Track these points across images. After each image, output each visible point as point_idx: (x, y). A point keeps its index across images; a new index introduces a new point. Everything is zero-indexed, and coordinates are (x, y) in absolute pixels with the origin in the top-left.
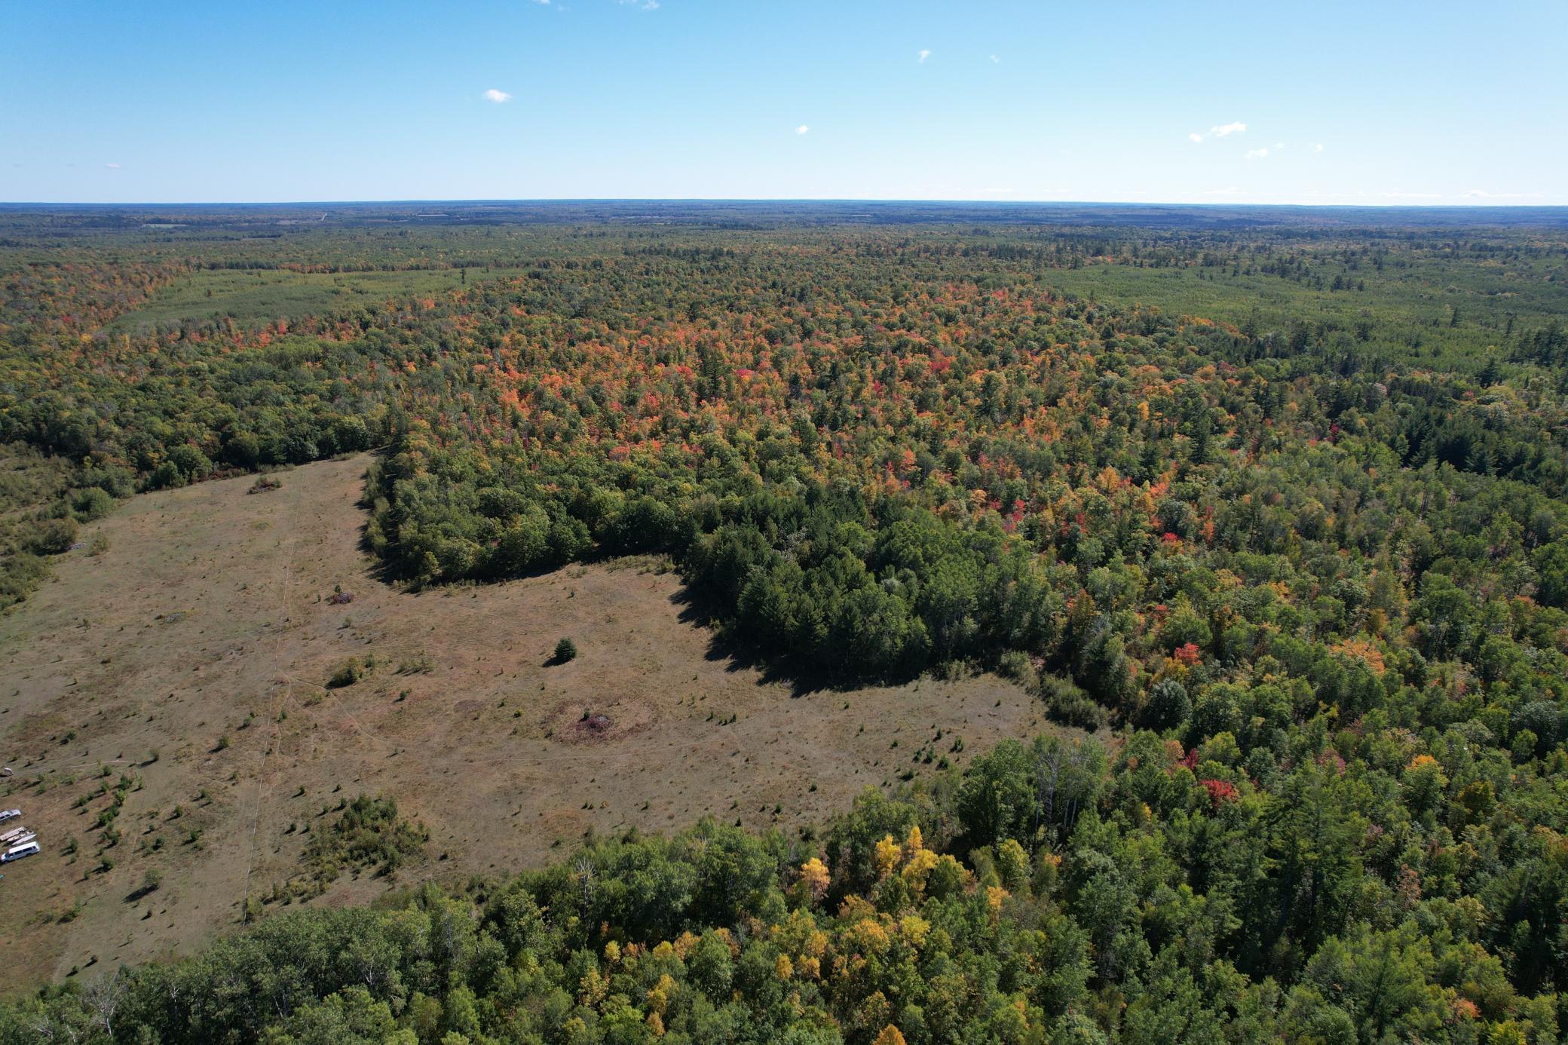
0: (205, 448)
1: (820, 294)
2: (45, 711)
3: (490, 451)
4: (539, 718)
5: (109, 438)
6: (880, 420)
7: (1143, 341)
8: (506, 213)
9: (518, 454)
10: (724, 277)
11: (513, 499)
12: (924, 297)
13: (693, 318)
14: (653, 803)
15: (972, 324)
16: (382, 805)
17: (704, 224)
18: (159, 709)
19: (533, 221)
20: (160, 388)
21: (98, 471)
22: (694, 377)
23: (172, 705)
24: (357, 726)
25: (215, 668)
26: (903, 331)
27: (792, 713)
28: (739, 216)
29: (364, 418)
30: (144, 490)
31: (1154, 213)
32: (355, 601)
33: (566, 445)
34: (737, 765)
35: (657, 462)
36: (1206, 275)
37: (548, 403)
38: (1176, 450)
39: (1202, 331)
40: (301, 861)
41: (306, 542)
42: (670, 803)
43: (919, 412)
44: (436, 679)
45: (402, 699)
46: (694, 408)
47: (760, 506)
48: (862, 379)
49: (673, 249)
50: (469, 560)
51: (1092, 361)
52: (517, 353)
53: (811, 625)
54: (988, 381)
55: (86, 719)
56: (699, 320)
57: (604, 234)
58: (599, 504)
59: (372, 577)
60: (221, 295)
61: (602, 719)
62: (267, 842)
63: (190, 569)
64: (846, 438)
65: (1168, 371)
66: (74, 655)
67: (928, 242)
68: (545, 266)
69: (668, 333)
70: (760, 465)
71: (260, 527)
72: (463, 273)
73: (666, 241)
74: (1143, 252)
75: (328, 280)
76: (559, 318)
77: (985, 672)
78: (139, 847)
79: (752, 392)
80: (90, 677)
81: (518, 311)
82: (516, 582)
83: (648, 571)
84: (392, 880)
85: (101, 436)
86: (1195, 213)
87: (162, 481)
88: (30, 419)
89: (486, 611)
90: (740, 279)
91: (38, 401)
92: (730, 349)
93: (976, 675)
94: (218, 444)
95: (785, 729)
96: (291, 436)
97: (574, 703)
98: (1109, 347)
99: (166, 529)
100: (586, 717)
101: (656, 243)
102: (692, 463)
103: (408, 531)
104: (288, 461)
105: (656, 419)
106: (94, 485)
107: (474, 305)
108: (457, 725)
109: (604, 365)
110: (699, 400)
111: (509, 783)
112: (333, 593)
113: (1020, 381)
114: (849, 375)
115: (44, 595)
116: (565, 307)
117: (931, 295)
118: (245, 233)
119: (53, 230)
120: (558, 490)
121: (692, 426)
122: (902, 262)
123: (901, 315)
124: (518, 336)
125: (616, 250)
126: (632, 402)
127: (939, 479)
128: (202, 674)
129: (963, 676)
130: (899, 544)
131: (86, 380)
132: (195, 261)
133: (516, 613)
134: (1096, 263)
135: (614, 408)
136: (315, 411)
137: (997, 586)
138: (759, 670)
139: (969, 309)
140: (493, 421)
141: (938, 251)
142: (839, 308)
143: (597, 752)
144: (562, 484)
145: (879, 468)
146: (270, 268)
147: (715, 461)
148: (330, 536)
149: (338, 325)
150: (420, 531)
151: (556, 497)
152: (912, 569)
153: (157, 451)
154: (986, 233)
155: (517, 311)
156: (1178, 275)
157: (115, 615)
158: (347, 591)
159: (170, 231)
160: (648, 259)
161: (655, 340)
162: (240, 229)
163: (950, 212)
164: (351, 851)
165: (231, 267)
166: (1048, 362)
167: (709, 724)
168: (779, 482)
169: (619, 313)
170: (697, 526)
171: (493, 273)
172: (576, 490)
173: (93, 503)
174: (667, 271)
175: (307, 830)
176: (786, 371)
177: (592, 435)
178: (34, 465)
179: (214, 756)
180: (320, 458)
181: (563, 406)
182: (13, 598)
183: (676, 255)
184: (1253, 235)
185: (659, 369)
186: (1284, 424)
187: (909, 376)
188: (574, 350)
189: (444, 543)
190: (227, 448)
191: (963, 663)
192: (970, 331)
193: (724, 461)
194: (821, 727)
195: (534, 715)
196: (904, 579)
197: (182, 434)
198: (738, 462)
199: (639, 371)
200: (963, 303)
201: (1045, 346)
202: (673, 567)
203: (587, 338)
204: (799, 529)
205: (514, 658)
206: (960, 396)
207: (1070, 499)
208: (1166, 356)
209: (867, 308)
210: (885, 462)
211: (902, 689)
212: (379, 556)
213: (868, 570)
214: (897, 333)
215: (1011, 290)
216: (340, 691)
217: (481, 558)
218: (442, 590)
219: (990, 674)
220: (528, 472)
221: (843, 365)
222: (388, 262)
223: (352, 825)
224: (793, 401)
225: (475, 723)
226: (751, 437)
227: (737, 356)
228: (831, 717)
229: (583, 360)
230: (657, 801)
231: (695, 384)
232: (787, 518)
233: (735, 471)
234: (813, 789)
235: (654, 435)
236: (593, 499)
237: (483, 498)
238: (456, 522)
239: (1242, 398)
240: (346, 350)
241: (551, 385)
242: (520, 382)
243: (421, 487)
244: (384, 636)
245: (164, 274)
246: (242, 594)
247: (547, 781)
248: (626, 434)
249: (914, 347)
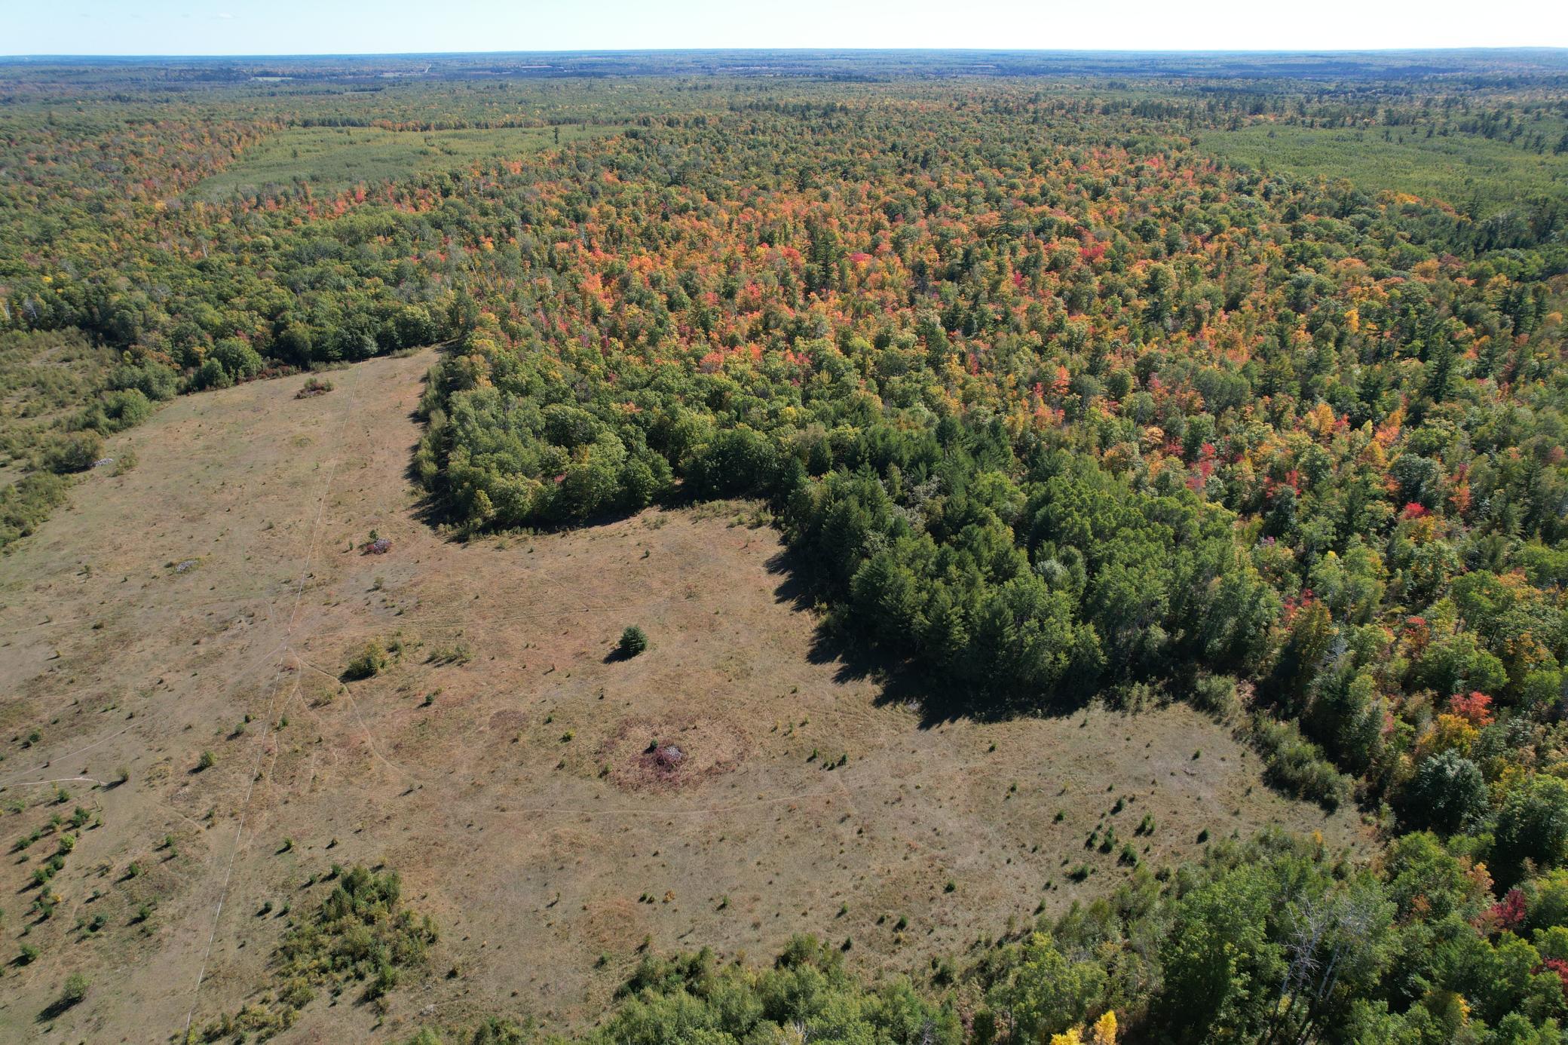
0: (255, 342)
1: (946, 160)
2: (16, 697)
3: (564, 355)
4: (593, 746)
5: (154, 328)
6: (1024, 325)
7: (1339, 225)
8: (610, 64)
9: (594, 359)
10: (837, 137)
11: (584, 420)
12: (1067, 164)
13: (802, 187)
14: (734, 897)
15: (1126, 199)
16: (382, 877)
17: (816, 75)
18: (145, 701)
19: (638, 72)
20: (219, 267)
21: (136, 370)
22: (802, 261)
23: (161, 695)
24: (369, 744)
25: (219, 642)
26: (1046, 208)
27: (922, 754)
28: (853, 67)
29: (429, 307)
30: (186, 391)
31: (1311, 61)
32: (392, 552)
33: (650, 350)
34: (847, 838)
35: (755, 375)
36: (1394, 136)
37: (633, 294)
38: (1401, 378)
39: (1409, 211)
40: (269, 966)
41: (349, 465)
42: (756, 899)
43: (1070, 313)
44: (474, 674)
45: (427, 704)
46: (801, 302)
47: (879, 443)
48: (1001, 269)
49: (782, 104)
50: (527, 502)
51: (1278, 251)
52: (604, 227)
53: (947, 627)
54: (1155, 274)
55: (59, 710)
56: (809, 190)
57: (710, 86)
58: (685, 432)
59: (416, 517)
60: (307, 156)
61: (672, 751)
62: (233, 928)
63: (216, 497)
64: (982, 346)
65: (1377, 266)
66: (66, 614)
67: (1061, 97)
68: (645, 124)
69: (773, 205)
70: (878, 381)
71: (301, 443)
72: (556, 131)
73: (774, 94)
74: (1310, 109)
75: (416, 139)
76: (653, 186)
77: (1176, 700)
78: (75, 924)
79: (869, 283)
80: (76, 648)
81: (610, 177)
82: (581, 532)
83: (740, 523)
84: (381, 1010)
85: (149, 325)
86: (1360, 61)
87: (204, 382)
88: (82, 302)
89: (541, 574)
90: (855, 140)
91: (92, 281)
92: (843, 227)
93: (1163, 705)
94: (269, 336)
95: (912, 780)
96: (347, 329)
97: (639, 722)
98: (1297, 233)
99: (201, 443)
100: (652, 749)
101: (764, 97)
102: (797, 376)
103: (459, 461)
104: (343, 358)
105: (757, 315)
106: (131, 386)
107: (564, 170)
108: (492, 747)
109: (700, 244)
110: (807, 292)
111: (547, 851)
112: (368, 539)
113: (1192, 275)
114: (984, 263)
115: (56, 527)
116: (661, 172)
117: (1075, 162)
118: (348, 87)
119: (167, 84)
120: (637, 411)
121: (799, 328)
122: (1035, 121)
123: (1042, 188)
124: (607, 208)
125: (721, 106)
126: (730, 294)
127: (1101, 411)
128: (202, 650)
129: (1145, 705)
130: (1060, 510)
131: (147, 256)
132: (287, 118)
133: (578, 577)
134: (1258, 123)
135: (708, 300)
136: (377, 297)
137: (1194, 580)
138: (876, 682)
139: (1122, 179)
140: (571, 313)
141: (1074, 108)
142: (970, 177)
143: (664, 805)
144: (642, 403)
145: (1026, 391)
146: (362, 125)
147: (825, 376)
148: (376, 458)
149: (419, 191)
150: (472, 464)
151: (635, 420)
152: (1078, 546)
153: (203, 344)
154: (1123, 87)
155: (608, 177)
156: (1359, 138)
157: (122, 559)
158: (384, 536)
159: (276, 85)
160: (755, 116)
161: (759, 214)
162: (343, 82)
163: (1081, 63)
164: (334, 955)
165: (323, 124)
166: (1225, 251)
167: (811, 766)
168: (902, 406)
169: (720, 181)
170: (801, 466)
171: (591, 131)
172: (658, 410)
173: (126, 409)
174: (775, 130)
175: (284, 912)
176: (908, 255)
177: (682, 335)
178: (81, 357)
179: (193, 779)
180: (379, 354)
181: (650, 297)
182: (18, 531)
183: (785, 111)
184: (1436, 86)
185: (762, 250)
186: (1546, 342)
187: (1054, 266)
188: (668, 225)
189: (499, 481)
190: (279, 341)
191: (1146, 687)
192: (1125, 208)
193: (836, 376)
194: (959, 780)
195: (587, 740)
196: (1068, 561)
197: (231, 325)
198: (852, 378)
199: (740, 255)
200: (1113, 172)
201: (1218, 230)
202: (771, 518)
203: (682, 210)
204: (929, 476)
205: (570, 646)
206: (1120, 294)
207: (1276, 445)
208: (1370, 245)
209: (1002, 177)
210: (1033, 382)
211: (1065, 722)
212: (428, 489)
213: (1018, 542)
214: (1039, 209)
215: (1167, 157)
216: (356, 685)
217: (541, 500)
218: (493, 540)
219: (1182, 705)
220: (604, 384)
221: (977, 252)
222: (482, 119)
223: (341, 912)
224: (919, 296)
225: (514, 747)
226: (868, 345)
227: (852, 236)
228: (972, 765)
229: (677, 238)
230: (738, 894)
231: (803, 272)
232: (914, 463)
233: (849, 389)
234: (950, 888)
235: (753, 336)
236: (677, 425)
237: (549, 417)
238: (514, 453)
239: (1482, 305)
240: (419, 224)
241: (640, 268)
242: (605, 264)
243: (479, 404)
244: (418, 606)
245: (254, 132)
246: (266, 535)
247: (597, 850)
248: (720, 333)
249: (1060, 227)
